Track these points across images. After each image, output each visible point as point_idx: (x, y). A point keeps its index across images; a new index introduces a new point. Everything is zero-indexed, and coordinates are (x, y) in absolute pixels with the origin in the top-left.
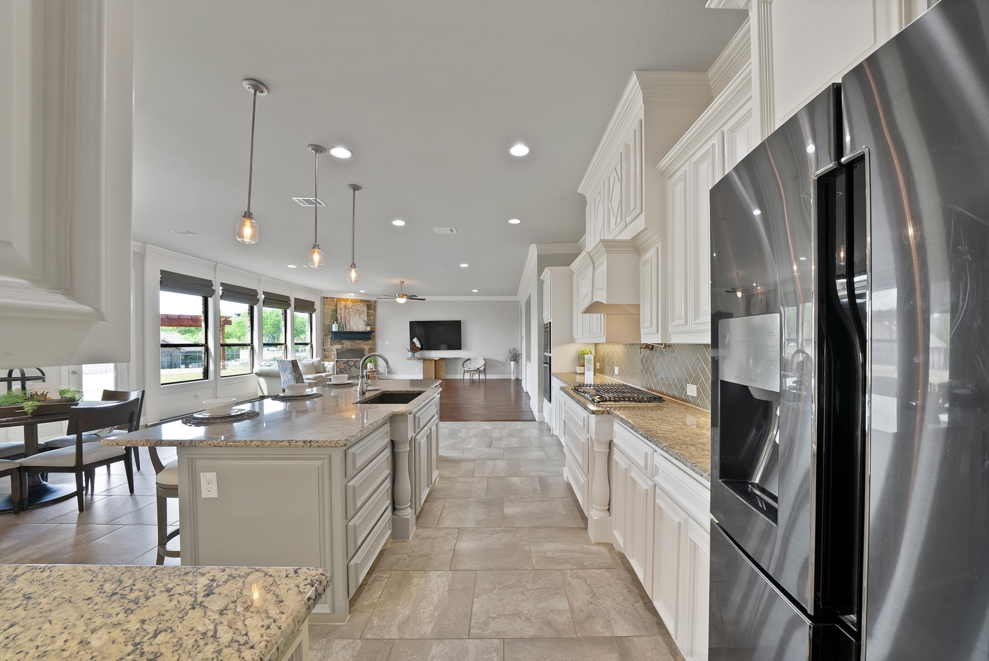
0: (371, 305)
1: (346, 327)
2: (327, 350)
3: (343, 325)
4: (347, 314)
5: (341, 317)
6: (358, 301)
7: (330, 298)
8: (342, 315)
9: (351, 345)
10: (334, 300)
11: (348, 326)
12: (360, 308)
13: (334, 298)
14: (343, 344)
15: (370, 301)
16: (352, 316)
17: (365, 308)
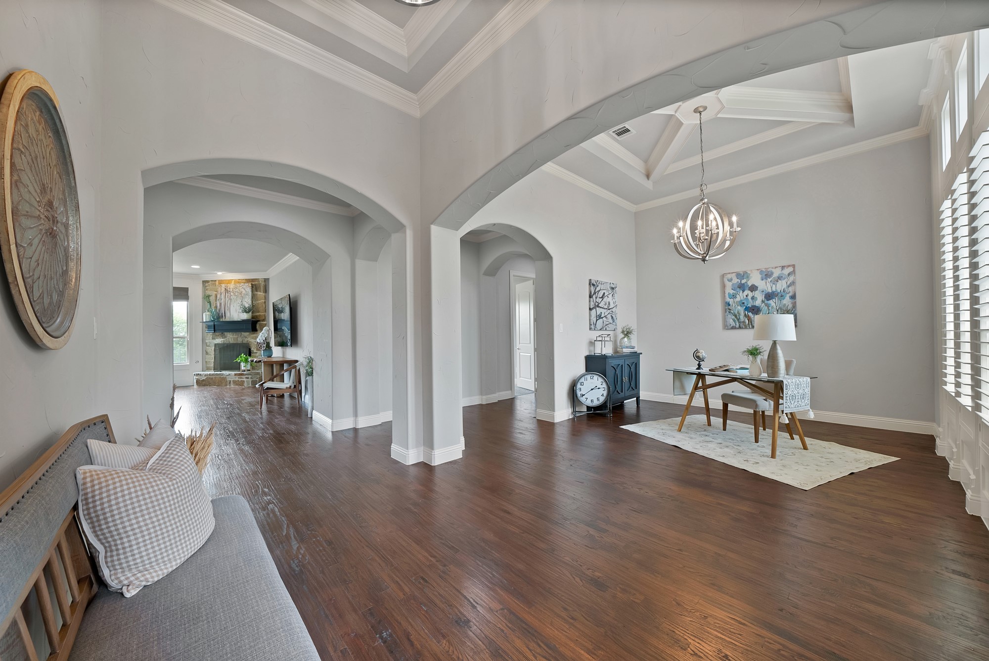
0: (260, 284)
1: (225, 316)
2: (208, 344)
3: (222, 314)
4: (227, 299)
5: (220, 304)
6: (244, 281)
7: (212, 281)
8: (222, 300)
9: (234, 338)
10: (215, 284)
11: (228, 315)
12: (243, 290)
13: (215, 281)
14: (225, 337)
15: (259, 279)
16: (233, 300)
17: (249, 290)
